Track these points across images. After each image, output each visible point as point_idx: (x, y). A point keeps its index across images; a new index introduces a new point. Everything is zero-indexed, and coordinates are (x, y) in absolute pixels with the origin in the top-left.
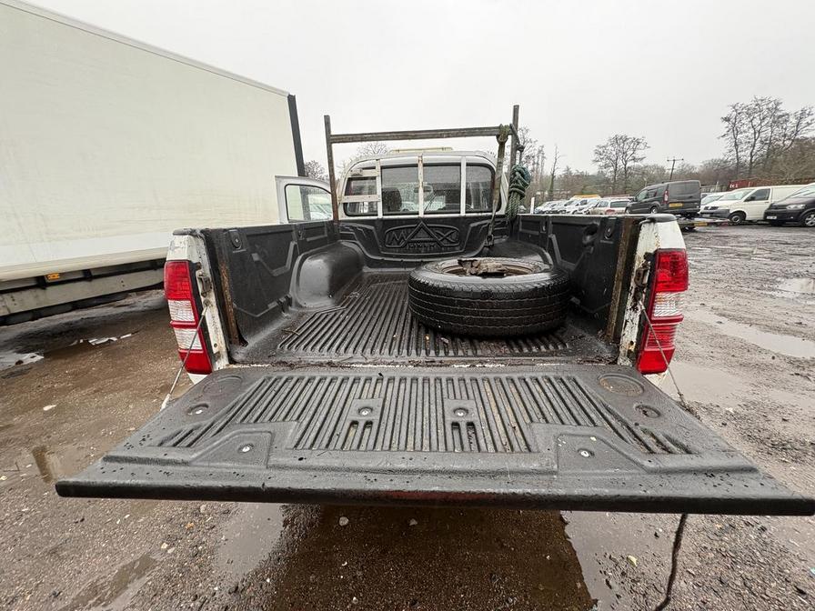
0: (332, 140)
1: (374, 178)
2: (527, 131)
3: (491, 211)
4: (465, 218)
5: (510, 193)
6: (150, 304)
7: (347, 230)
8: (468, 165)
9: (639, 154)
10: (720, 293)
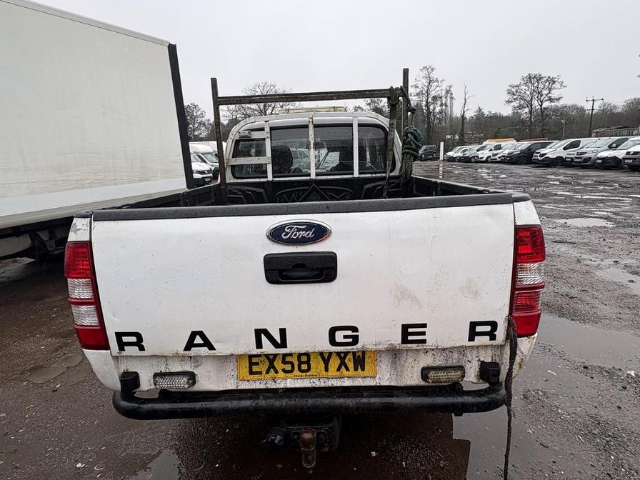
0: (218, 101)
1: (264, 139)
2: (433, 69)
3: (385, 172)
4: (358, 179)
5: (403, 154)
6: (7, 274)
7: (236, 194)
8: (360, 125)
9: (555, 94)
10: (636, 249)
